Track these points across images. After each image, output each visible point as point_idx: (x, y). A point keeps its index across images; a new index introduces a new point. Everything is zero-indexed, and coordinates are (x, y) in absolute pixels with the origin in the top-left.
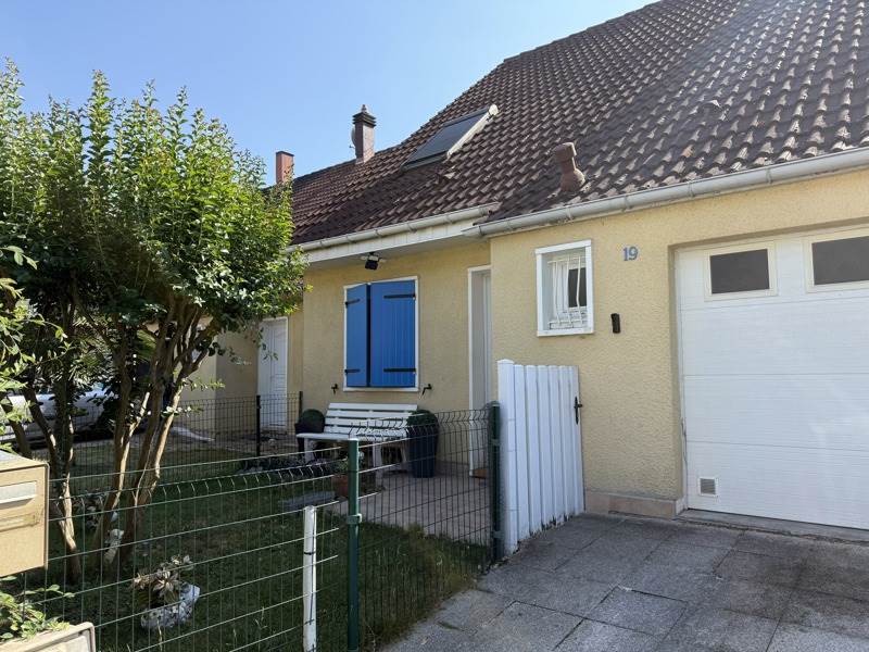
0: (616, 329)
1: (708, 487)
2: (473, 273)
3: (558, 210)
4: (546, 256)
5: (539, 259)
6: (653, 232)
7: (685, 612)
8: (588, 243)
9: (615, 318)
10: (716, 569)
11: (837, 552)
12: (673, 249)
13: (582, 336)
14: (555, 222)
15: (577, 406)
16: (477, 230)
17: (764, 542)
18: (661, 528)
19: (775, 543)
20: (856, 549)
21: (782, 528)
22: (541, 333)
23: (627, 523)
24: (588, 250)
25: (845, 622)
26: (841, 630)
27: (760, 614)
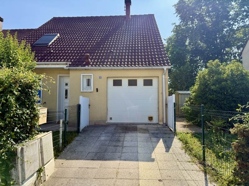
0: (97, 91)
1: (111, 119)
2: (59, 76)
3: (87, 67)
4: (83, 76)
5: (82, 76)
6: (104, 74)
7: (113, 134)
8: (92, 74)
9: (97, 89)
10: (115, 129)
11: (130, 126)
12: (107, 78)
13: (90, 92)
14: (85, 69)
15: (89, 105)
16: (68, 68)
17: (120, 126)
18: (105, 126)
19: (122, 126)
20: (132, 125)
21: (122, 124)
22: (82, 91)
23: (98, 126)
24: (92, 76)
25: (133, 132)
26: (132, 133)
27: (123, 133)
